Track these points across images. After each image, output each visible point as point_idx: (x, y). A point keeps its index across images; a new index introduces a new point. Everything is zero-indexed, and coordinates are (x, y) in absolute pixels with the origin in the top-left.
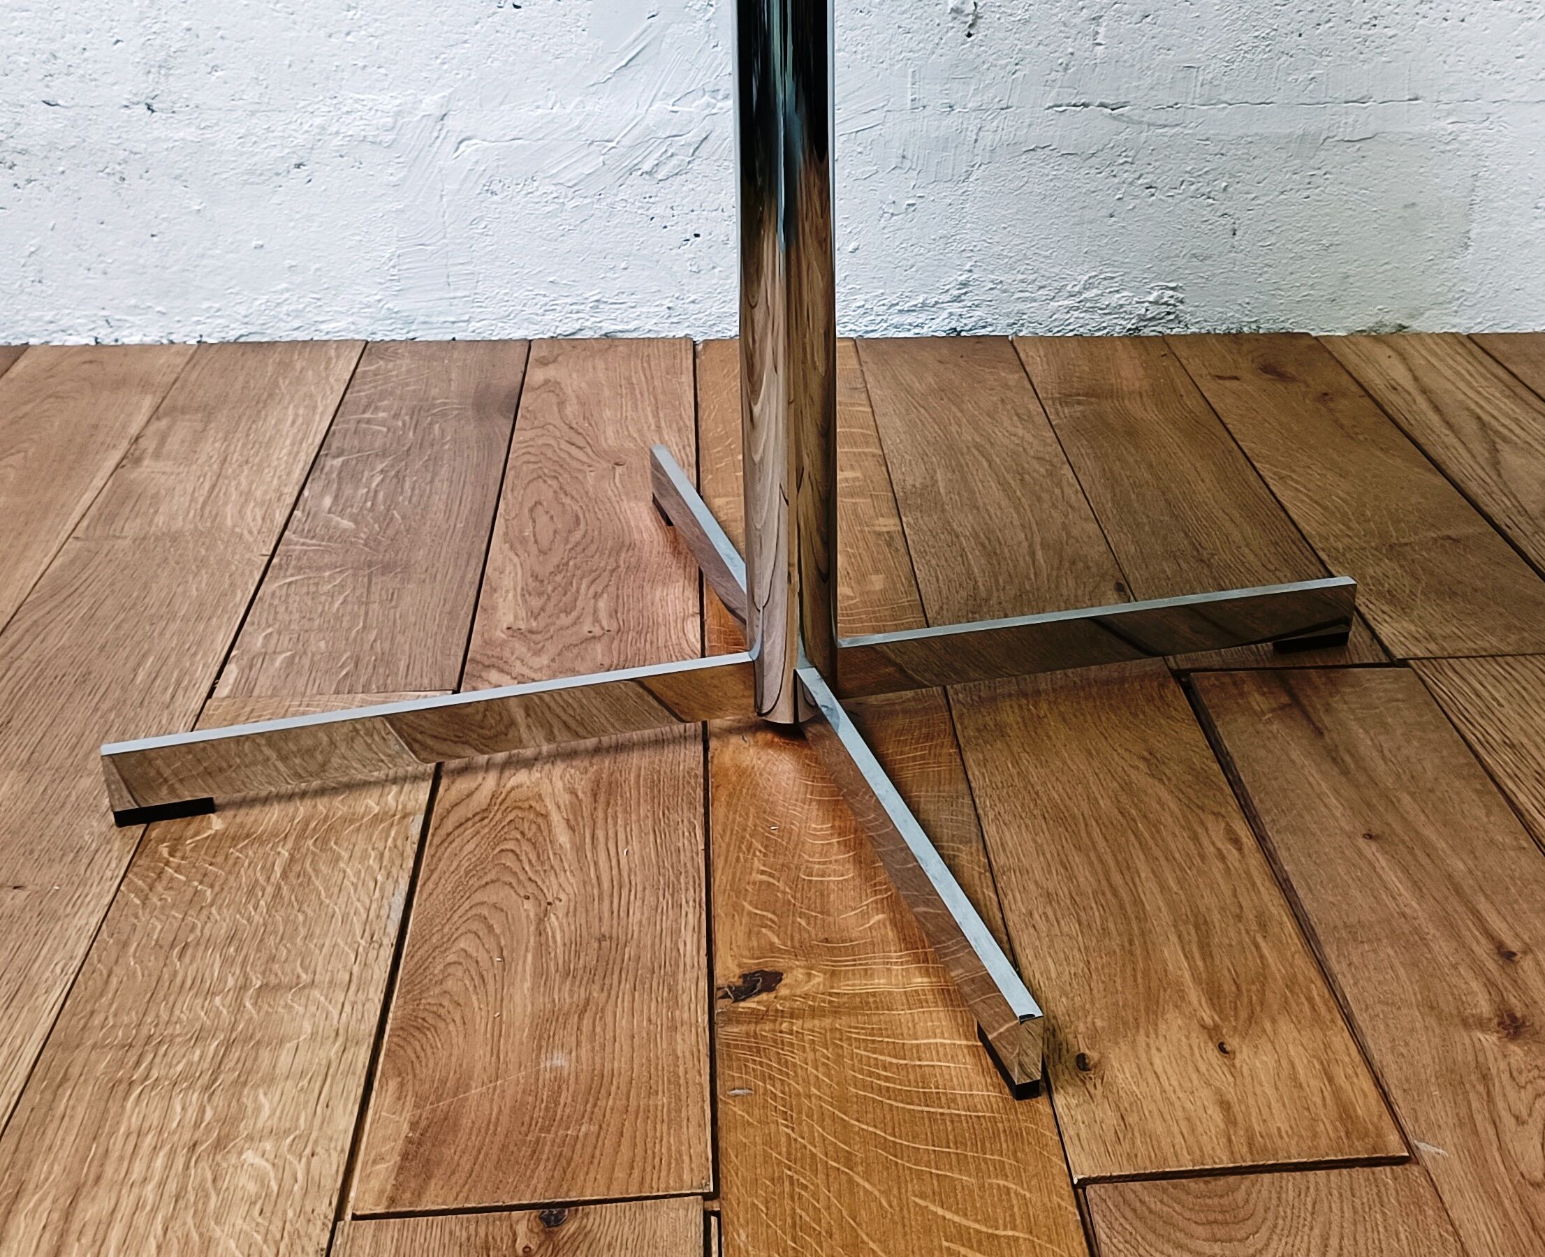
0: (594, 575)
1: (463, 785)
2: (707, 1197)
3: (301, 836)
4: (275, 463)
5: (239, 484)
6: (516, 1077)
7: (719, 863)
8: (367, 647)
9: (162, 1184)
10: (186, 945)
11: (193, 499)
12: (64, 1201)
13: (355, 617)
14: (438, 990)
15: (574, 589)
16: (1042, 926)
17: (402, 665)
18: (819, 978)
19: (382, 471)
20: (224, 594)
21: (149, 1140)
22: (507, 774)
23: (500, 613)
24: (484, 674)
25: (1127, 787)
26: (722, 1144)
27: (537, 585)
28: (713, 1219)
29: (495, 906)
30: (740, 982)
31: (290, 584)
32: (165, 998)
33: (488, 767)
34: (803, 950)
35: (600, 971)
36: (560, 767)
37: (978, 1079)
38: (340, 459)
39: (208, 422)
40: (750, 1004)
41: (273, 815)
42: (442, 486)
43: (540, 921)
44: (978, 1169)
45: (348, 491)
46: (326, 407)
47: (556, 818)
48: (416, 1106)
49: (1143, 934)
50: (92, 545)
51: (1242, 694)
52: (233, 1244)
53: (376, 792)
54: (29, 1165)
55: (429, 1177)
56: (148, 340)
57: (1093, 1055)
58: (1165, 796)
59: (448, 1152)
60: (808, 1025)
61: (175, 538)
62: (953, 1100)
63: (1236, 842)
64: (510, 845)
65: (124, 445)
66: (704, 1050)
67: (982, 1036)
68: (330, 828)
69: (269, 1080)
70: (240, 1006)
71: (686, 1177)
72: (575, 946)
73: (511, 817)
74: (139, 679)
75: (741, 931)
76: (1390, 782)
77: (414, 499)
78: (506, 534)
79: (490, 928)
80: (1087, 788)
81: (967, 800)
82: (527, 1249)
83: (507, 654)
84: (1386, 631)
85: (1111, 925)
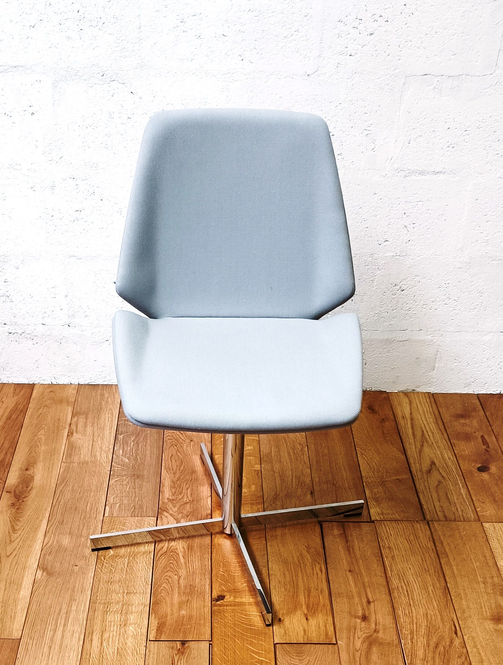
0: (187, 481)
1: (161, 545)
2: (210, 641)
3: (129, 557)
4: (106, 436)
5: (98, 444)
6: (176, 615)
7: (213, 569)
8: (136, 503)
9: (116, 632)
10: (111, 582)
11: (88, 450)
12: (101, 634)
13: (132, 493)
14: (160, 595)
15: (182, 487)
16: (277, 589)
17: (145, 509)
18: (232, 598)
19: (133, 441)
20: (101, 484)
21: (112, 623)
22: (170, 542)
23: (166, 493)
24: (163, 513)
25: (301, 555)
26: (213, 631)
27: (174, 485)
28: (211, 645)
29: (169, 576)
30: (217, 598)
31: (116, 481)
32: (110, 594)
33: (166, 540)
34: (229, 591)
35: (190, 593)
36: (181, 541)
37: (260, 622)
38: (122, 436)
39: (87, 419)
40: (218, 603)
41: (123, 551)
42: (148, 447)
43: (179, 581)
44: (258, 640)
45: (126, 448)
46: (116, 415)
47: (180, 555)
48: (158, 620)
49: (297, 592)
50: (68, 465)
51: (333, 530)
52: (130, 644)
53: (143, 546)
54: (93, 626)
55: (162, 634)
56: (65, 383)
57: (282, 618)
58: (309, 558)
59: (165, 629)
60: (229, 608)
61: (87, 463)
62: (255, 626)
63: (321, 571)
64: (171, 561)
65: (68, 427)
66: (210, 612)
67: (262, 613)
68: (135, 555)
69: (132, 613)
70: (124, 597)
71: (206, 637)
72: (186, 587)
73: (171, 554)
74: (88, 510)
75: (218, 585)
76: (359, 556)
77: (142, 452)
78: (165, 466)
79: (169, 582)
80: (292, 555)
81: (266, 556)
82: (179, 649)
83: (168, 507)
84: (372, 511)
85: (291, 589)
